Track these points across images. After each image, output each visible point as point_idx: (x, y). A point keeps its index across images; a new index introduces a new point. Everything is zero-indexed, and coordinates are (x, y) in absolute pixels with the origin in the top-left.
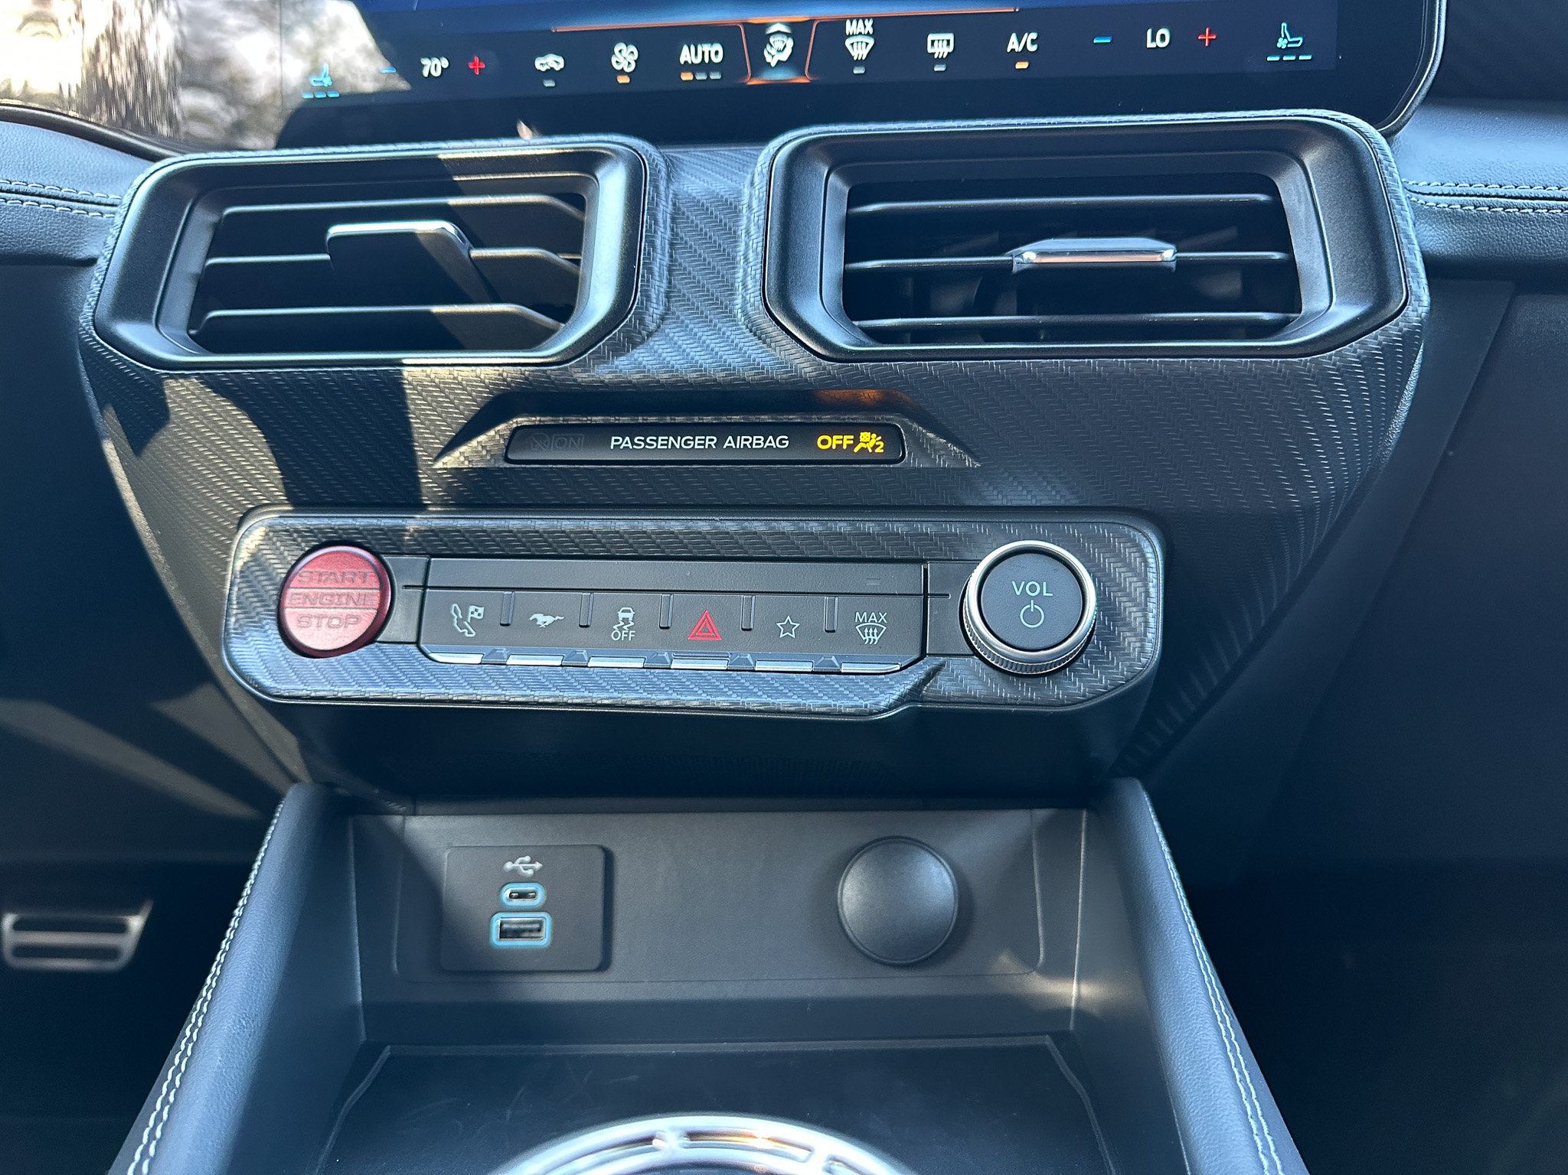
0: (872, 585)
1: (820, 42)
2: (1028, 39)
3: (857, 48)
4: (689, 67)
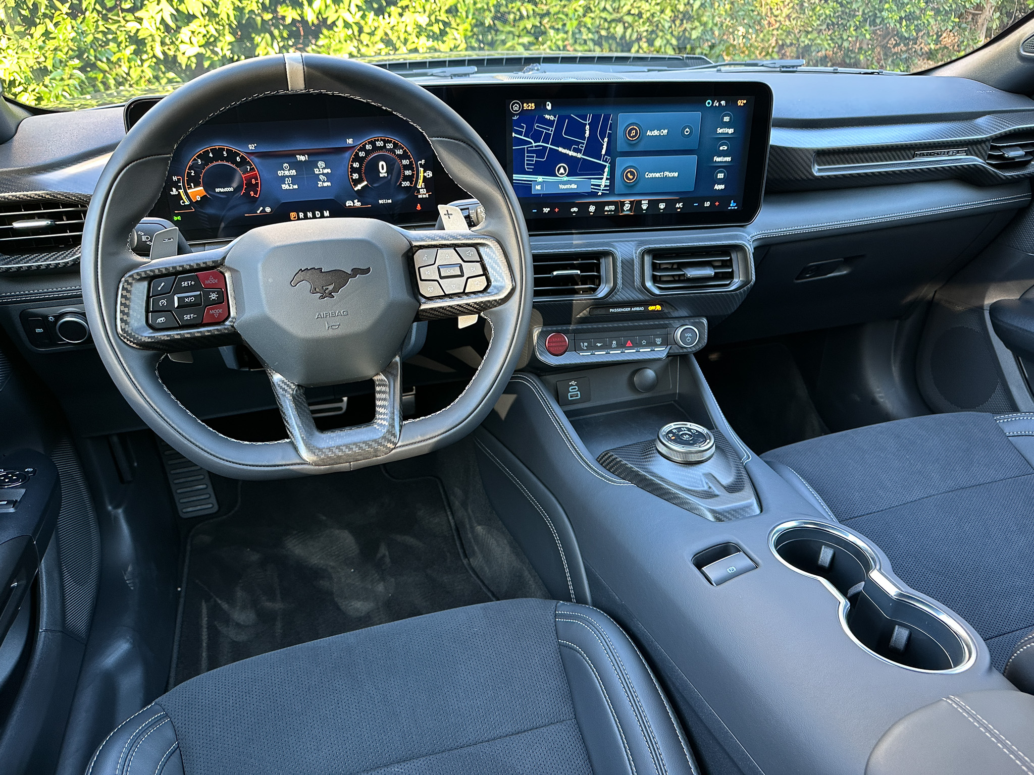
0: (659, 333)
1: (636, 205)
2: (681, 204)
3: (644, 207)
4: (607, 211)
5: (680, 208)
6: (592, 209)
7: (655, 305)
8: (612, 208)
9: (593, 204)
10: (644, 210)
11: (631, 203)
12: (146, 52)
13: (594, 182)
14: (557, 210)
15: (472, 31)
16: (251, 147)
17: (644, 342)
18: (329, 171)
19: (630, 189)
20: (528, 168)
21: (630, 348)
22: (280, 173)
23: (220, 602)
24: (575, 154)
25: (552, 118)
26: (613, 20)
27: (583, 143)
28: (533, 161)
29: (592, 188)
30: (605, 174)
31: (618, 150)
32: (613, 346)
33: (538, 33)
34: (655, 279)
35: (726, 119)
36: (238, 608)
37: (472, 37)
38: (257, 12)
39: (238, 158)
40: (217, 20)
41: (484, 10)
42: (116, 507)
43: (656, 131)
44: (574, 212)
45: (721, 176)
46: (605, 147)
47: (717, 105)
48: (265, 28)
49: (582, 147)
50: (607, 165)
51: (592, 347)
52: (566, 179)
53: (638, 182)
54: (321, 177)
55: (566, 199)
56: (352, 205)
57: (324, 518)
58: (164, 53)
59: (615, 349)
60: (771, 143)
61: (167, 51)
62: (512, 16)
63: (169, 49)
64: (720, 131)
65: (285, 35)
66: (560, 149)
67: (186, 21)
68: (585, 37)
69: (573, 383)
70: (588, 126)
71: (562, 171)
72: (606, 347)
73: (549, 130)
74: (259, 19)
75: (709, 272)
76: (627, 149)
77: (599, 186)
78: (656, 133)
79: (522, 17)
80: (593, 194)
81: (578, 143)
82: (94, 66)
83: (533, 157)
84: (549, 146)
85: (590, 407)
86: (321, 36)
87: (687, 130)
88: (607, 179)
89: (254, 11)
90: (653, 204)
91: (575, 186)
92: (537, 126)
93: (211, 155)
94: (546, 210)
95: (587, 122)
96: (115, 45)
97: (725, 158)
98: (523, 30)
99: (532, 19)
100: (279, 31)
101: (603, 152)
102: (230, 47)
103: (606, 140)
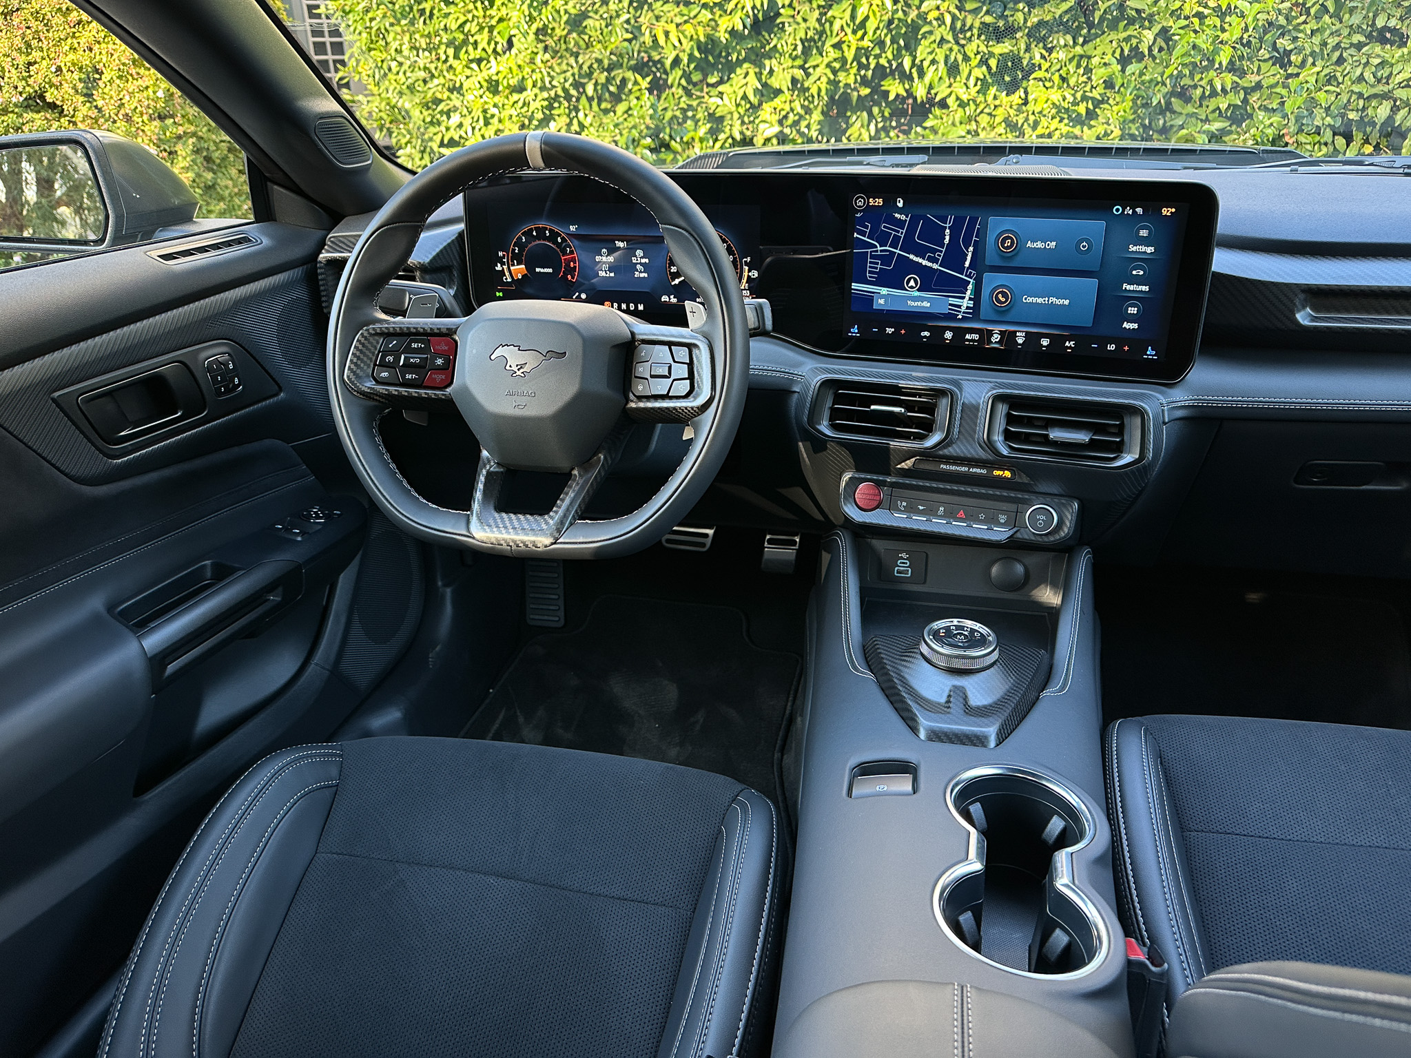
0: (1005, 508)
1: (1008, 337)
2: (1072, 343)
3: (1020, 341)
4: (968, 340)
5: (1070, 347)
6: (948, 335)
7: (1003, 470)
8: (976, 337)
9: (950, 329)
10: (1020, 345)
11: (1002, 333)
12: (723, 131)
13: (952, 301)
14: (903, 332)
15: (1135, 113)
16: (573, 228)
17: (982, 516)
18: (647, 261)
19: (1001, 315)
20: (870, 277)
21: (961, 520)
22: (598, 258)
23: (519, 714)
24: (929, 264)
25: (903, 217)
26: (1375, 96)
27: (941, 251)
28: (877, 268)
29: (950, 309)
30: (969, 292)
31: (987, 263)
32: (940, 513)
33: (1239, 116)
34: (1008, 436)
35: (1144, 233)
36: (531, 725)
37: (1133, 121)
38: (853, 86)
39: (559, 239)
40: (807, 94)
41: (1158, 83)
42: (446, 585)
43: (1039, 242)
44: (925, 337)
45: (1133, 310)
46: (969, 258)
47: (1130, 212)
48: (864, 104)
49: (940, 256)
50: (972, 281)
51: (911, 509)
52: (917, 294)
53: (1012, 307)
54: (639, 267)
55: (914, 320)
56: (668, 300)
57: (660, 664)
58: (742, 133)
59: (941, 517)
60: (1213, 269)
61: (745, 131)
62: (1199, 91)
63: (748, 129)
64: (1133, 248)
65: (886, 114)
66: (911, 257)
67: (772, 96)
68: (1318, 122)
69: (904, 555)
70: (948, 231)
71: (912, 283)
72: (931, 512)
73: (898, 232)
74: (855, 94)
75: (1082, 437)
76: (998, 262)
77: (960, 307)
78: (1039, 245)
79: (1214, 94)
80: (951, 317)
81: (934, 251)
82: (667, 147)
83: (877, 264)
84: (898, 251)
85: (924, 593)
86: (930, 116)
87: (1084, 244)
88: (970, 299)
89: (850, 85)
90: (1032, 338)
91: (928, 305)
92: (884, 227)
93: (534, 233)
94: (890, 330)
95: (948, 225)
96: (693, 124)
97: (1140, 287)
98: (1214, 111)
99: (1231, 96)
100: (880, 109)
101: (967, 264)
102: (819, 127)
103: (971, 249)
